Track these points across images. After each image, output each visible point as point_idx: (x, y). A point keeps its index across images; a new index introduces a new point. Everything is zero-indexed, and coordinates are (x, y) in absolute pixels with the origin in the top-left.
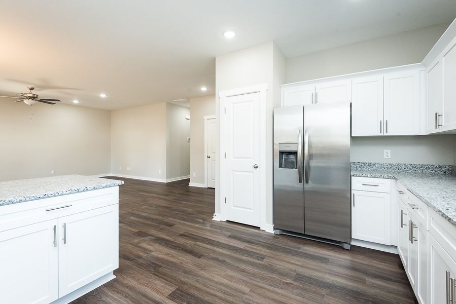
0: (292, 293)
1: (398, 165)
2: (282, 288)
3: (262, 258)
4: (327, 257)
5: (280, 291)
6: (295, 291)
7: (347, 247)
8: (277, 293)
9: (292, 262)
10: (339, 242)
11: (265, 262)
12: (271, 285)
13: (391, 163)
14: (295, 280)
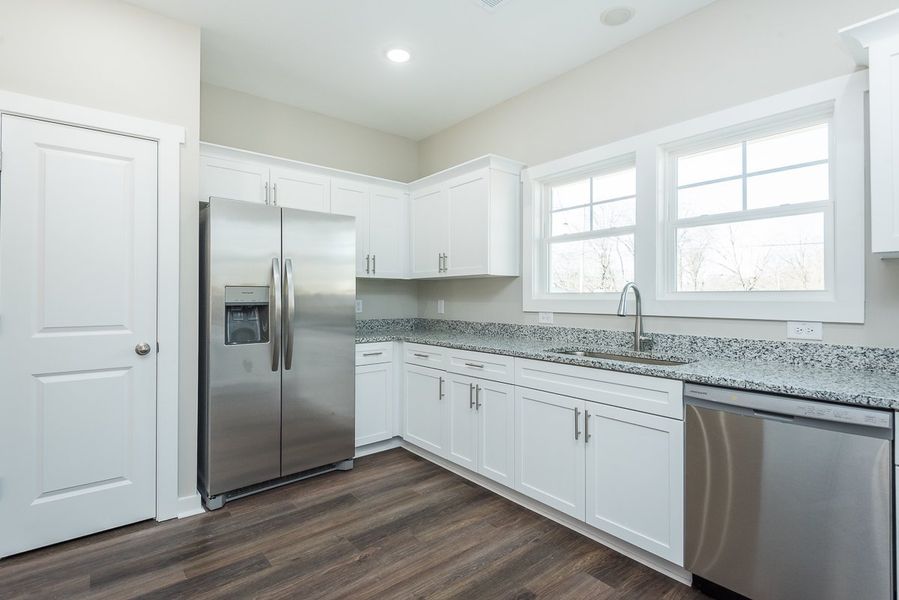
0: (386, 566)
1: (372, 321)
2: (366, 572)
3: (261, 562)
4: (346, 493)
5: (371, 577)
6: (384, 560)
7: (348, 465)
8: (372, 583)
9: (316, 531)
10: (330, 466)
11: (276, 564)
12: (347, 583)
13: (364, 319)
14: (361, 548)
